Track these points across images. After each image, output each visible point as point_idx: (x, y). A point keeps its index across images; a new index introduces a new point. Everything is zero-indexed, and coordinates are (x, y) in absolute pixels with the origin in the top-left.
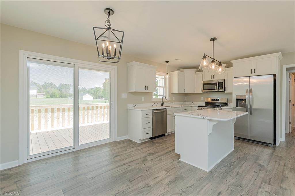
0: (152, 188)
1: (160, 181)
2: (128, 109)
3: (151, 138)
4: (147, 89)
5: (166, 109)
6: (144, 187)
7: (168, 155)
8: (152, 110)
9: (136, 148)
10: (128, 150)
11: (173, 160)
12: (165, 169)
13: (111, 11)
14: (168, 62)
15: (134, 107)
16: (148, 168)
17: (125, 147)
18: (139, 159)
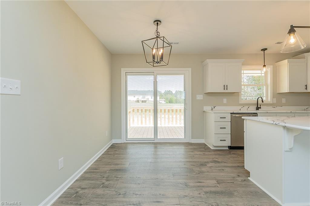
0: (187, 188)
1: (200, 186)
2: (204, 111)
3: (231, 148)
4: (227, 89)
5: (256, 113)
6: (181, 184)
7: (237, 169)
8: (231, 113)
9: (204, 152)
10: (195, 152)
11: (238, 175)
12: (217, 179)
13: (159, 22)
14: (266, 49)
15: (212, 109)
16: (200, 172)
17: (195, 149)
18: (198, 162)
